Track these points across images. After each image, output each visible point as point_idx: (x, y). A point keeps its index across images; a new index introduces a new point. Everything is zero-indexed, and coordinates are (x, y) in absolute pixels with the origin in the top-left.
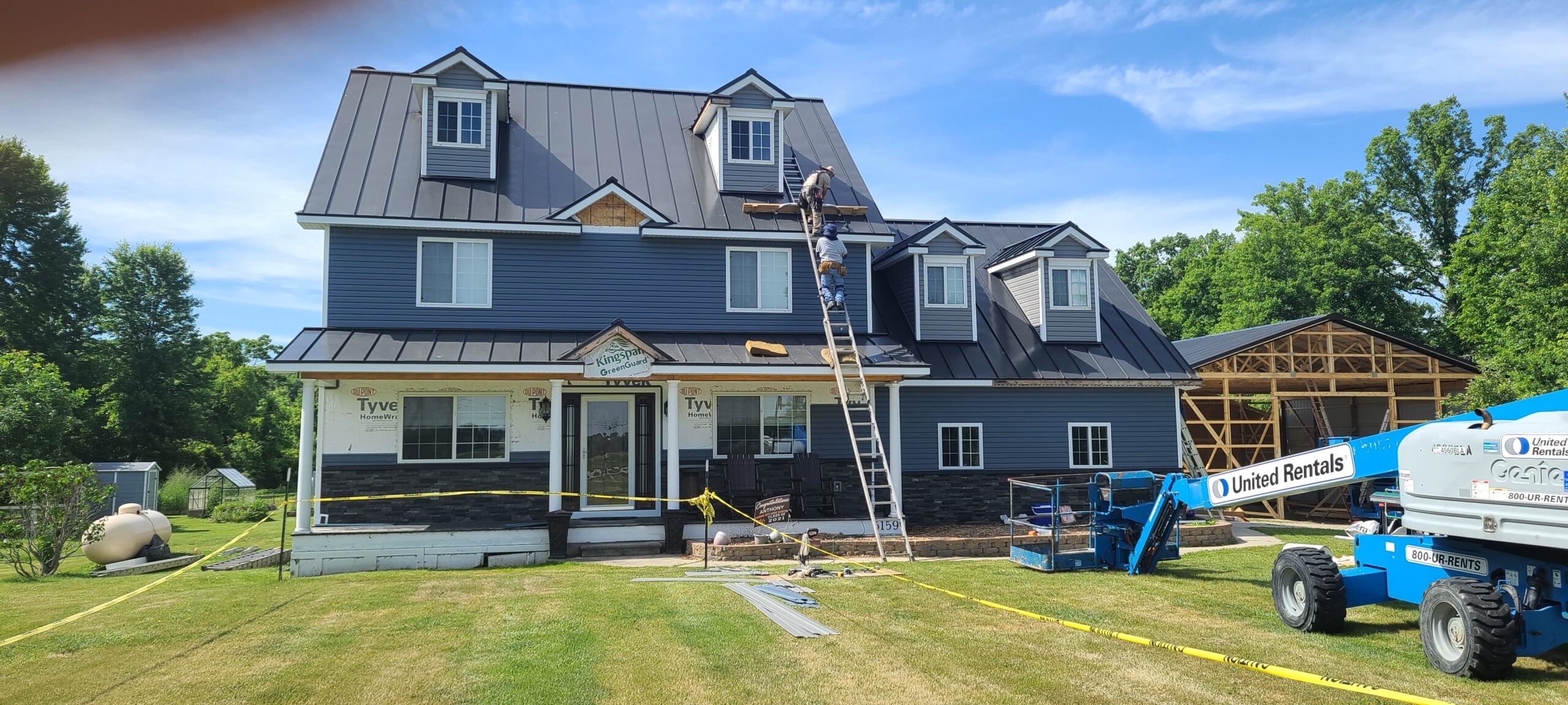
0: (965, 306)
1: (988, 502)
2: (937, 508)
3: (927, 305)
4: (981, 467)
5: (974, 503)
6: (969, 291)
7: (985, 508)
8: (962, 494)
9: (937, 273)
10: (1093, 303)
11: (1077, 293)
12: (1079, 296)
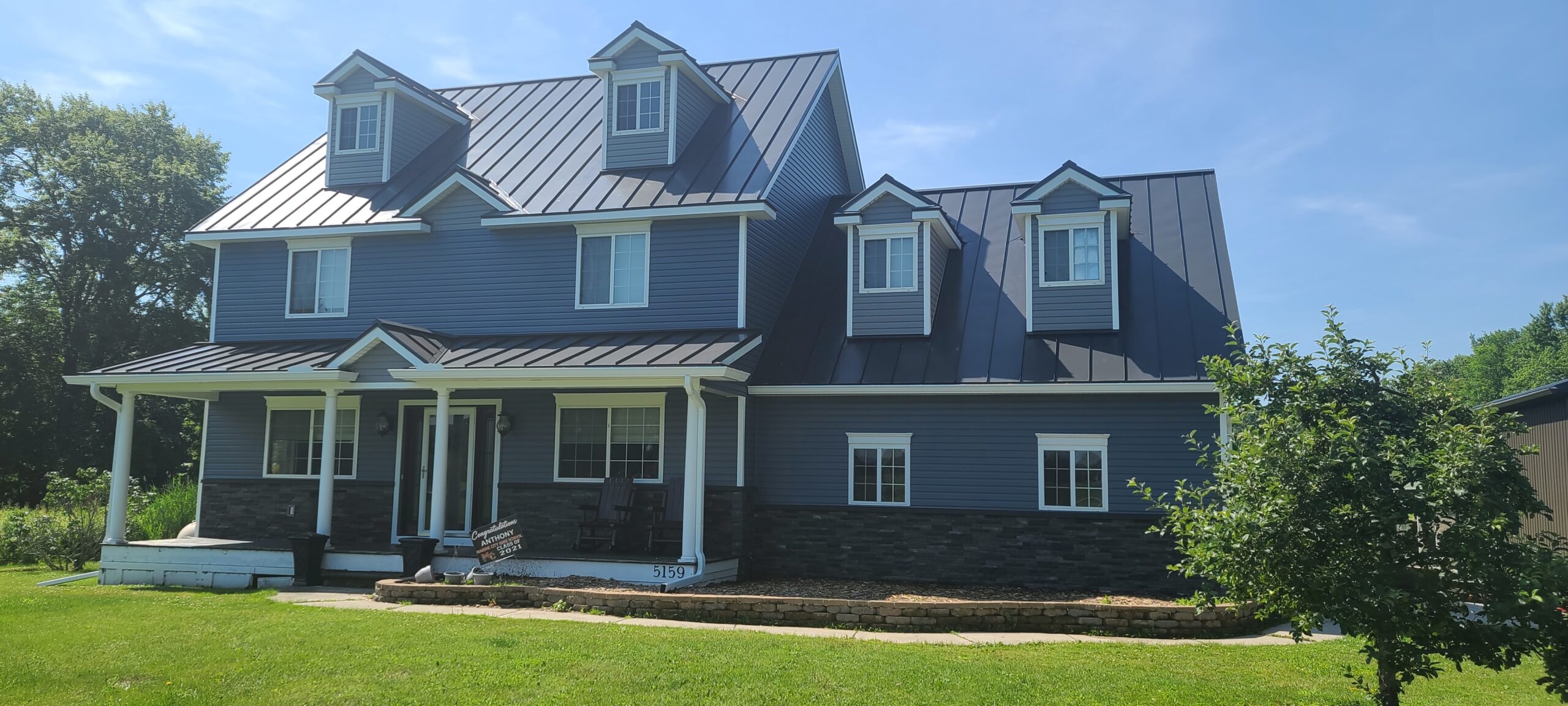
0: (915, 289)
1: (915, 551)
2: (844, 556)
3: (863, 290)
4: (907, 503)
5: (895, 552)
6: (921, 269)
7: (911, 559)
8: (880, 539)
9: (876, 248)
10: (1108, 274)
11: (1084, 262)
12: (1086, 266)
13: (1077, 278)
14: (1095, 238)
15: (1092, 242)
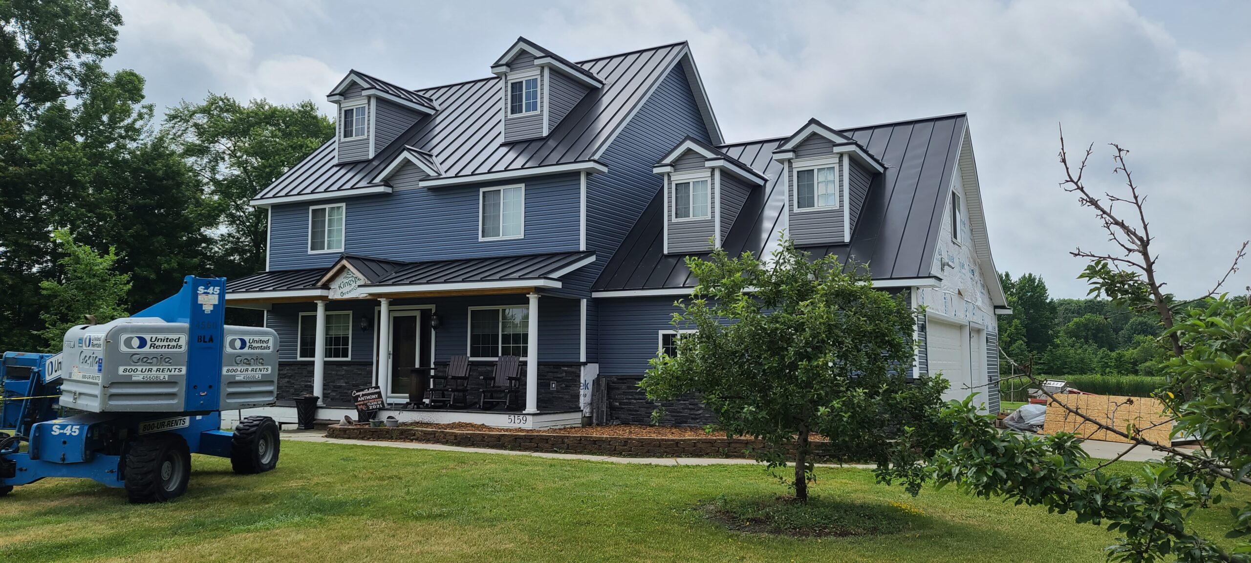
0: (709, 217)
3: (674, 220)
6: (713, 203)
9: (683, 189)
10: (841, 201)
11: (825, 193)
12: (826, 195)
13: (820, 205)
14: (832, 175)
15: (830, 177)
